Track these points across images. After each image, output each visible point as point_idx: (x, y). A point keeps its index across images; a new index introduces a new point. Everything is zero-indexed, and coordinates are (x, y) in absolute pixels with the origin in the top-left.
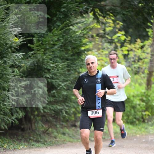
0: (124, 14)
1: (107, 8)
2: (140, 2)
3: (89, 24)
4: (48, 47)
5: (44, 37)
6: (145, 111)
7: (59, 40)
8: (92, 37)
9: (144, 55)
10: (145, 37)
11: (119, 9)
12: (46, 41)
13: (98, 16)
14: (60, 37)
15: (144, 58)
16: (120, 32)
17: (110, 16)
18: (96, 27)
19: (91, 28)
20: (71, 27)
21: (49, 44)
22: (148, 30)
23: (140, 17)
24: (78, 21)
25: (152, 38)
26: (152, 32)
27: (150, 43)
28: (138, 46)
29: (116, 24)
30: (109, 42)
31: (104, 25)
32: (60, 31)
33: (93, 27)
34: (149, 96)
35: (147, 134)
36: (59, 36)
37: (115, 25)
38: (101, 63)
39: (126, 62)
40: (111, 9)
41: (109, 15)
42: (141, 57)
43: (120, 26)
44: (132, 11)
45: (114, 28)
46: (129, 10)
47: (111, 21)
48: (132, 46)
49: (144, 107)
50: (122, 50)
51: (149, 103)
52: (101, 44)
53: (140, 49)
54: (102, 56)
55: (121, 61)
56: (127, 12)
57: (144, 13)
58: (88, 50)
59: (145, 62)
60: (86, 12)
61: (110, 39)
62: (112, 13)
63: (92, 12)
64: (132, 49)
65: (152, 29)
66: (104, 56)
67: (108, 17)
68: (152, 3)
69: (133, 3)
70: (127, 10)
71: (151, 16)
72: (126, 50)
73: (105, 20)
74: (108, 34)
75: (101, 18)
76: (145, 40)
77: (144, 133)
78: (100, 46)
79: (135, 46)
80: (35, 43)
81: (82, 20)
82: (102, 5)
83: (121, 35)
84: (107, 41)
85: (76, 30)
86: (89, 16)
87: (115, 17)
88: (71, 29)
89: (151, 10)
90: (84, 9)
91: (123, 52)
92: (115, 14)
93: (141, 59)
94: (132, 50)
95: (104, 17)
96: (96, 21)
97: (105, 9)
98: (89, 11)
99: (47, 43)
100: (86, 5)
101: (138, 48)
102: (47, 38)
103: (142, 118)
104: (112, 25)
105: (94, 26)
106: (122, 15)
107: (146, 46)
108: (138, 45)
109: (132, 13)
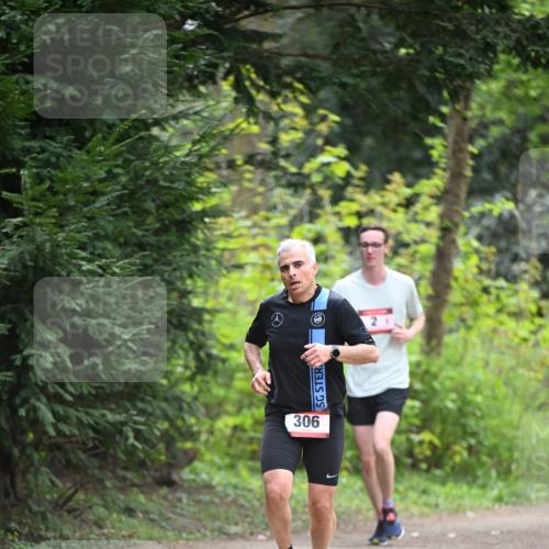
0: (343, 85)
1: (285, 62)
2: (400, 43)
3: (221, 120)
4: (72, 203)
5: (57, 166)
6: (420, 430)
7: (111, 176)
8: (231, 165)
9: (417, 231)
10: (418, 167)
11: (325, 67)
12: (65, 182)
13: (253, 92)
14: (117, 166)
15: (416, 243)
16: (328, 148)
17: (294, 90)
18: (243, 129)
19: (227, 133)
20: (155, 131)
21: (77, 191)
22: (429, 141)
23: (402, 93)
24: (181, 107)
25: (444, 170)
26: (445, 146)
27: (437, 187)
28: (393, 199)
29: (316, 119)
30: (289, 185)
31: (272, 124)
32: (114, 144)
33: (232, 130)
34: (435, 377)
35: (426, 510)
36: (112, 162)
37: (311, 123)
38: (263, 258)
39: (351, 254)
40: (299, 67)
41: (289, 86)
42: (406, 238)
43: (330, 127)
44: (374, 74)
45: (309, 133)
46: (363, 69)
47: (299, 110)
48: (374, 199)
49: (417, 416)
50: (337, 214)
51: (436, 403)
52: (261, 189)
53: (401, 210)
54: (265, 235)
55: (333, 253)
56: (354, 76)
57: (417, 83)
58: (216, 212)
59: (418, 256)
60: (210, 78)
61: (293, 174)
62: (300, 81)
63: (231, 78)
64: (372, 207)
65: (445, 137)
66: (272, 233)
67: (286, 97)
68: (444, 46)
69: (377, 47)
70: (355, 71)
71: (440, 94)
72: (351, 214)
73: (278, 105)
74: (287, 156)
75: (261, 97)
76: (418, 177)
77: (415, 510)
78: (258, 200)
79: (382, 197)
80: (28, 186)
81: (196, 104)
82: (267, 51)
83: (334, 160)
84: (284, 182)
85: (174, 142)
86: (219, 91)
87: (312, 96)
88: (156, 138)
89: (442, 70)
90: (203, 67)
91: (341, 220)
92: (312, 83)
93: (406, 245)
94: (371, 212)
95: (273, 95)
96: (244, 110)
97: (277, 66)
98: (221, 72)
99: (68, 186)
100: (209, 52)
101: (392, 205)
102: (70, 169)
103: (410, 454)
104: (301, 122)
105: (237, 126)
106: (336, 88)
107: (425, 200)
108: (396, 193)
109: (374, 82)
